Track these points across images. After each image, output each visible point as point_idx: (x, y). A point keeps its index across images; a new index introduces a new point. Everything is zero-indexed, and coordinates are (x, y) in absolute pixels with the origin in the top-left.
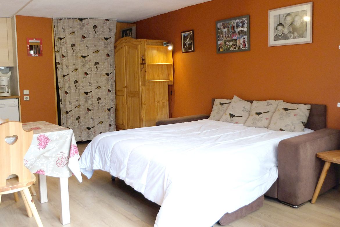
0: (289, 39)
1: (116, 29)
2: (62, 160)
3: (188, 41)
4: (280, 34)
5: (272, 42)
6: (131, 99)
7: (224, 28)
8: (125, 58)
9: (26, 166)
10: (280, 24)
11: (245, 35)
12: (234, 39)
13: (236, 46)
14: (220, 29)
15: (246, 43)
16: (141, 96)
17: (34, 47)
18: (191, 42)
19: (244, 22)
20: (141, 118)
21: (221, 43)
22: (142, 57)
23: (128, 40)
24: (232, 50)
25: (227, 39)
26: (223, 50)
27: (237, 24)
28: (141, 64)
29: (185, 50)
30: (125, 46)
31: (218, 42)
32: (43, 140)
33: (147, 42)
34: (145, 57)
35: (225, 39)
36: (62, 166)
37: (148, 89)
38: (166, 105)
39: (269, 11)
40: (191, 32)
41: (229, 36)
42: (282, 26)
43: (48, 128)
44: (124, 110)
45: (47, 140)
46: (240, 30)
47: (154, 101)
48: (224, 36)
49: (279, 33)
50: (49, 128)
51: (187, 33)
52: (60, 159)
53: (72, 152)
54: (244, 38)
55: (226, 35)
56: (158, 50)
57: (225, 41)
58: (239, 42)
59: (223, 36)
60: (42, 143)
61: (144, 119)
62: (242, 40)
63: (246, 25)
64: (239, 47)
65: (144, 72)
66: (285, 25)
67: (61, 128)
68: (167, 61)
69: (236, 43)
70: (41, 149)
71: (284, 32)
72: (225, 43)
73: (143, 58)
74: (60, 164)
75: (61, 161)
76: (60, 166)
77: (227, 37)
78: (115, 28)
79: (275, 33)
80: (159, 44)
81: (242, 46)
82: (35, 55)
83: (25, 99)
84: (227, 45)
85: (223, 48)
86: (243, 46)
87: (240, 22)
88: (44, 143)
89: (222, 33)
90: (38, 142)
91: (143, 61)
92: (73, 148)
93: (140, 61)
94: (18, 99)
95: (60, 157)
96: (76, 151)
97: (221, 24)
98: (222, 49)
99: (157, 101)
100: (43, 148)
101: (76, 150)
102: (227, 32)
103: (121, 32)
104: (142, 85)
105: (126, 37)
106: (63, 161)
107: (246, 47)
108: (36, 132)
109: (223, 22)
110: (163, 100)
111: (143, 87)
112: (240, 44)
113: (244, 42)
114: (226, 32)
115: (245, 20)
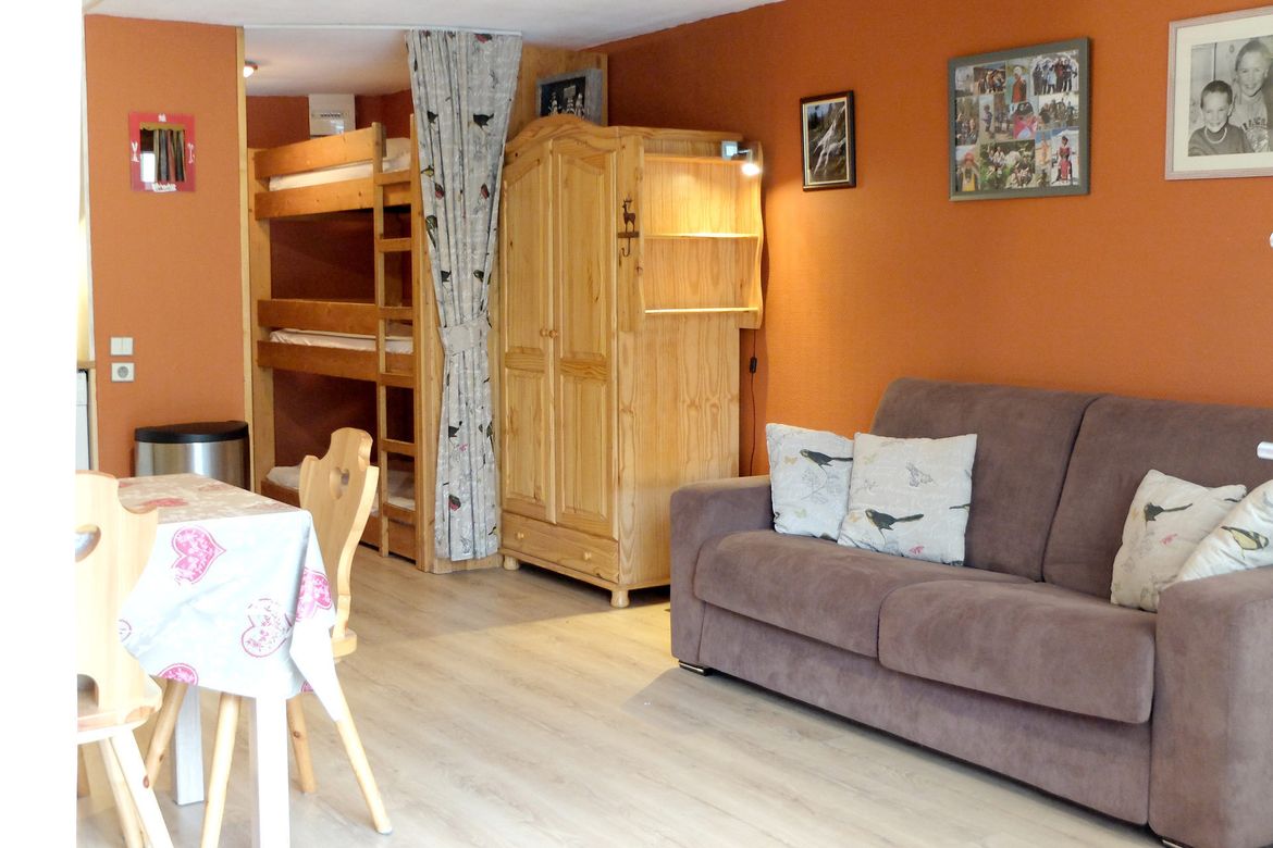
0: (1254, 151)
1: (519, 78)
2: (265, 629)
3: (828, 141)
4: (1216, 129)
5: (1183, 162)
6: (571, 387)
7: (983, 91)
8: (551, 209)
9: (126, 641)
10: (1217, 86)
11: (1070, 124)
12: (1023, 142)
13: (1032, 171)
14: (968, 93)
15: (1074, 160)
16: (614, 374)
17: (156, 135)
18: (842, 143)
19: (1065, 67)
20: (614, 471)
21: (968, 154)
22: (625, 207)
23: (566, 127)
24: (1016, 186)
25: (992, 136)
26: (976, 187)
27: (1037, 75)
28: (620, 235)
29: (818, 176)
30: (551, 152)
31: (955, 150)
32: (194, 548)
33: (647, 137)
34: (637, 208)
35: (984, 138)
36: (263, 652)
37: (650, 346)
38: (729, 416)
39: (1172, 26)
40: (844, 99)
41: (1004, 125)
42: (1225, 95)
43: (213, 503)
44: (542, 433)
45: (208, 550)
46: (1049, 103)
47: (676, 398)
48: (983, 125)
49: (1212, 125)
50: (220, 504)
51: (824, 105)
52: (258, 623)
53: (306, 599)
54: (1065, 139)
55: (988, 121)
56: (697, 172)
57: (984, 147)
58: (1045, 155)
59: (976, 126)
60: (191, 559)
61: (628, 475)
62: (1055, 144)
63: (1075, 81)
64: (1045, 175)
65: (632, 270)
66: (1235, 88)
67: (267, 505)
68: (737, 224)
69: (1033, 157)
70: (185, 583)
71: (1231, 122)
72: (984, 155)
73: (631, 210)
74: (256, 645)
75: (262, 632)
76: (255, 650)
77: (992, 129)
78: (514, 71)
79: (1195, 122)
80: (702, 146)
81: (1054, 174)
82: (164, 187)
83: (116, 377)
84: (992, 163)
85: (975, 176)
86: (1059, 170)
87: (1050, 65)
88: (197, 557)
89: (973, 111)
90: (173, 556)
91: (630, 223)
92: (309, 584)
93: (616, 224)
94: (87, 373)
95: (259, 616)
96: (322, 596)
97: (970, 70)
98: (973, 180)
99: (688, 401)
100: (195, 577)
101: (320, 590)
102: (996, 109)
103: (540, 92)
104: (620, 327)
105: (559, 111)
106: (268, 634)
107: (1072, 180)
108: (167, 516)
109: (980, 66)
110: (714, 394)
111: (627, 339)
112: (1046, 163)
113: (1065, 153)
114: (992, 110)
115: (1070, 58)
